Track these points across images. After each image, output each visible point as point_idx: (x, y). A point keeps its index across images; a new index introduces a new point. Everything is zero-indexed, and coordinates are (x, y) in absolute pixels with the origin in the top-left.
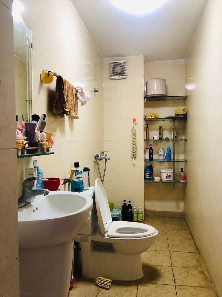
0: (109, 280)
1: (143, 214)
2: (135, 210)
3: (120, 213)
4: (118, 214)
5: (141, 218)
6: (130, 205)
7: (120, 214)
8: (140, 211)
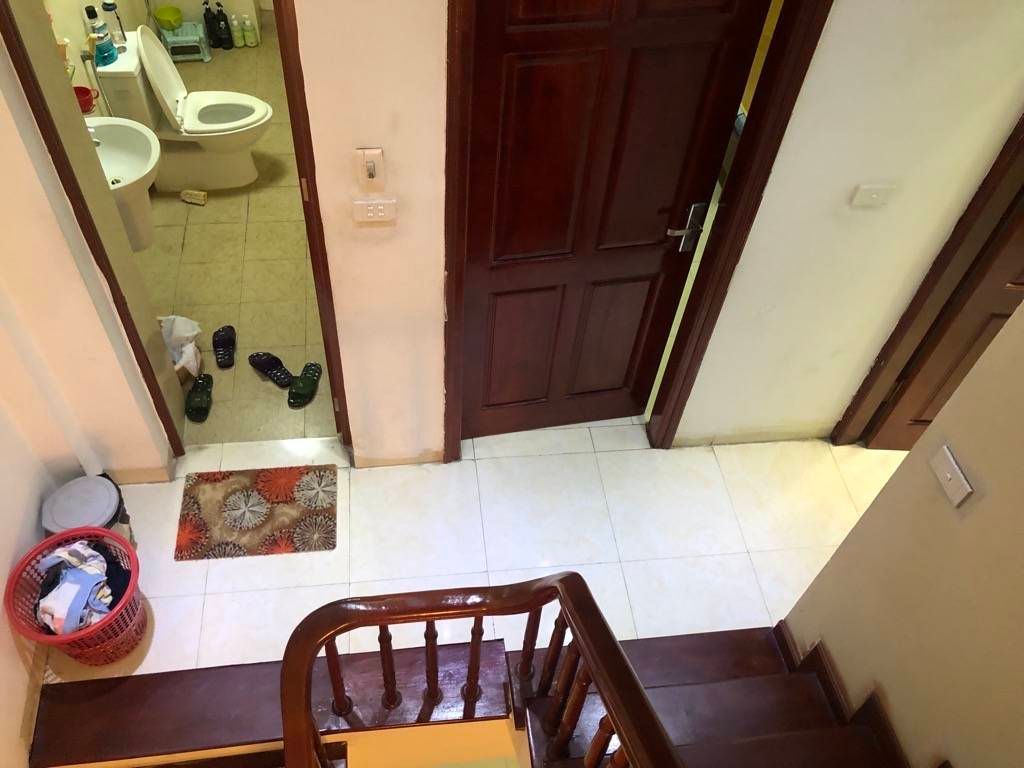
0: (203, 193)
1: (254, 29)
2: (235, 23)
3: (202, 35)
4: (197, 38)
5: (253, 40)
6: (220, 12)
7: (201, 39)
8: (248, 23)
